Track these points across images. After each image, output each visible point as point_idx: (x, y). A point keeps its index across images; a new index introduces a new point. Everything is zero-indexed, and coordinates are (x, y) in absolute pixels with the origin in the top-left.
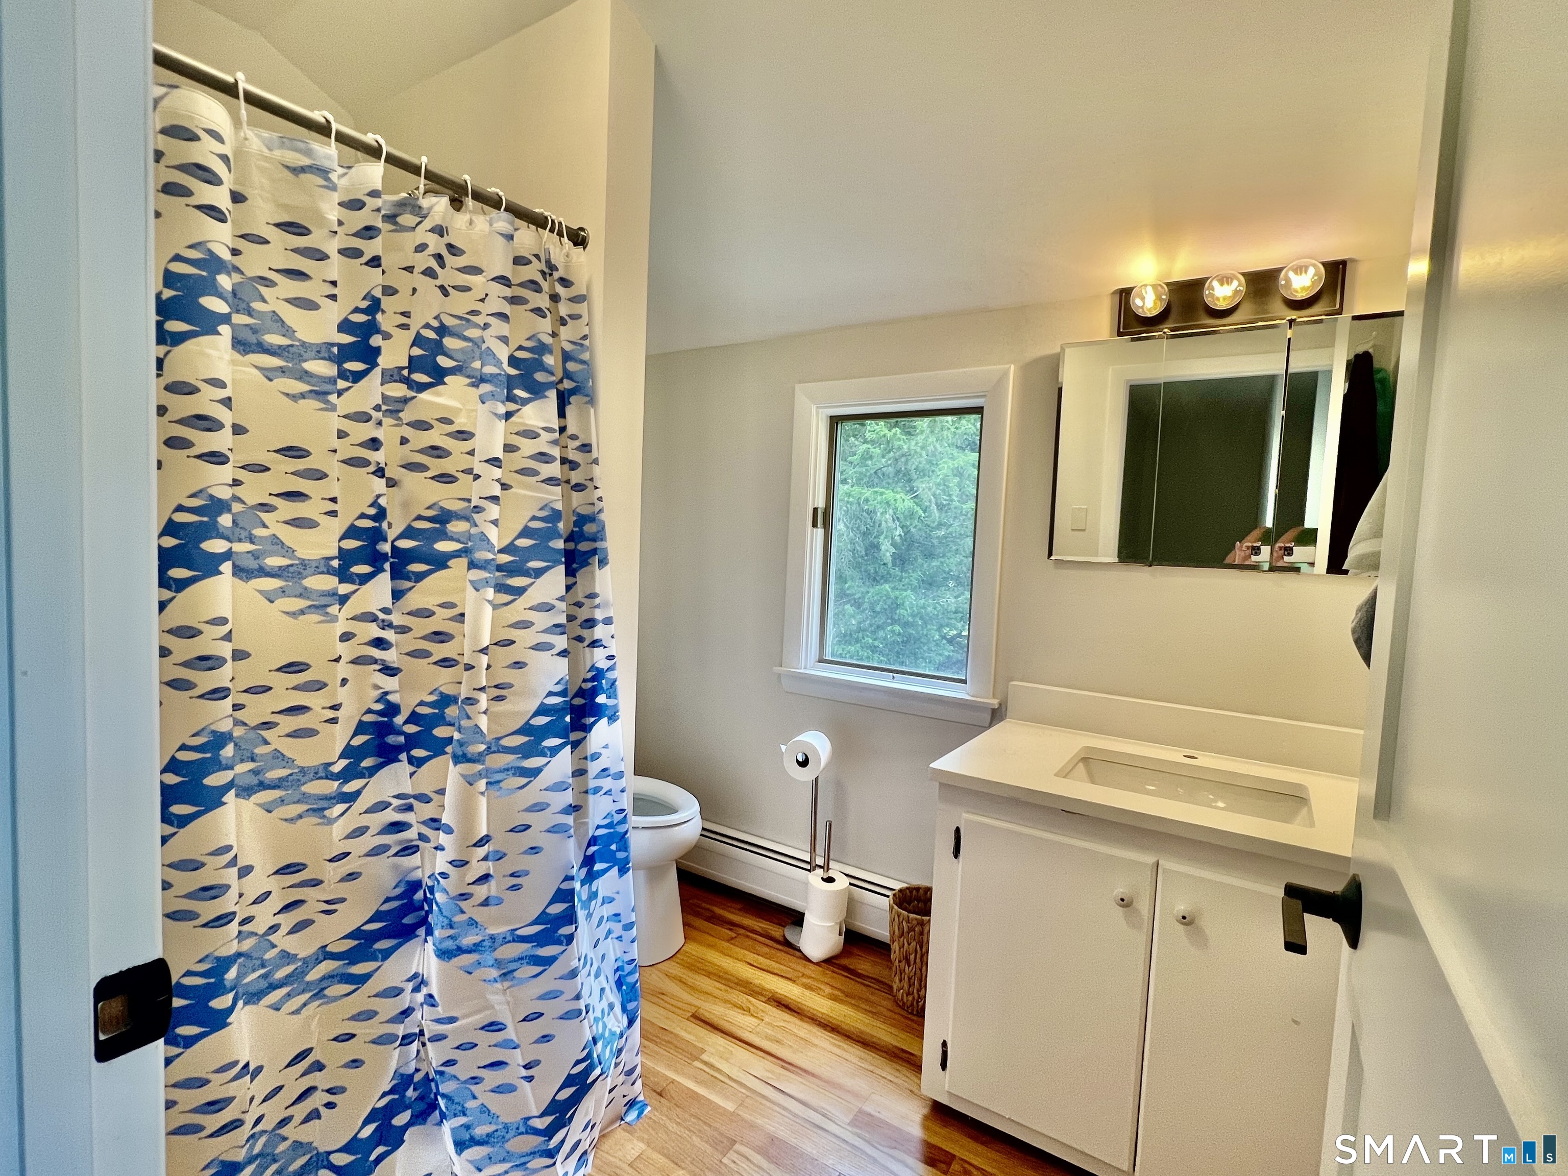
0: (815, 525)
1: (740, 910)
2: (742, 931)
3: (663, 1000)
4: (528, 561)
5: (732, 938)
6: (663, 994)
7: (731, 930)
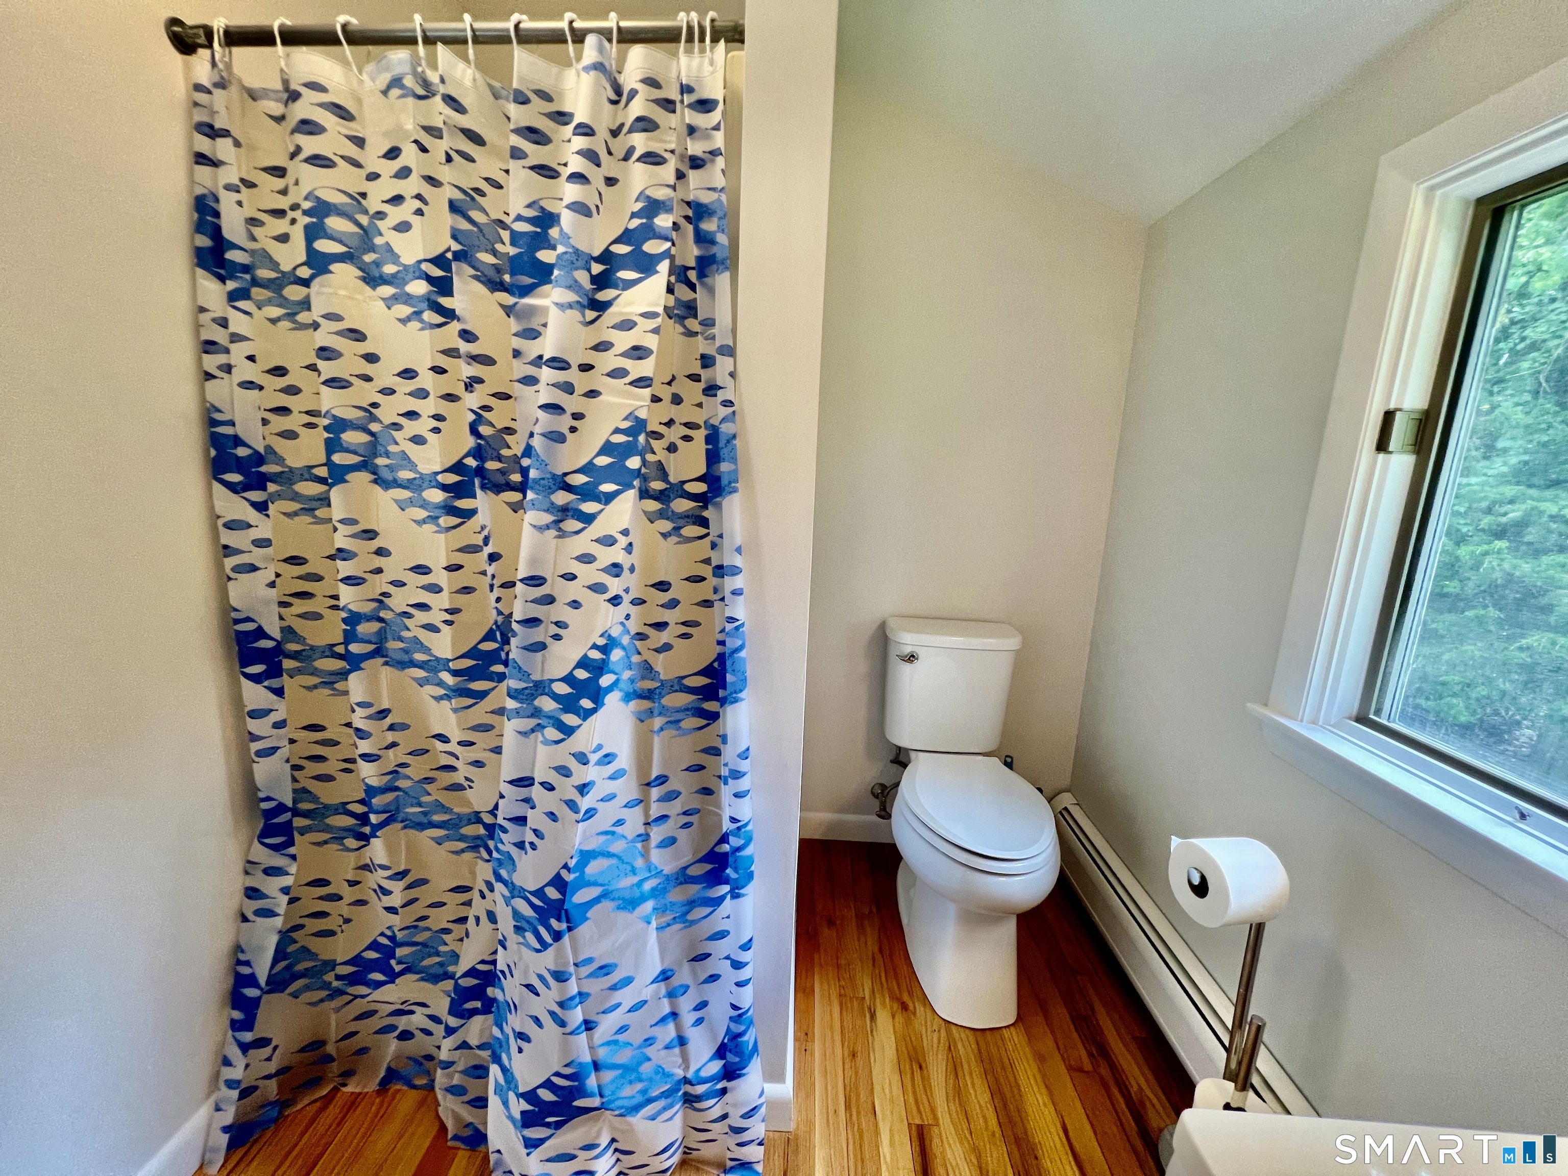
0: (1382, 445)
1: (1134, 1038)
2: (1104, 1071)
3: (913, 1074)
4: (600, 484)
5: (1080, 1070)
6: (921, 1067)
7: (1090, 1055)
